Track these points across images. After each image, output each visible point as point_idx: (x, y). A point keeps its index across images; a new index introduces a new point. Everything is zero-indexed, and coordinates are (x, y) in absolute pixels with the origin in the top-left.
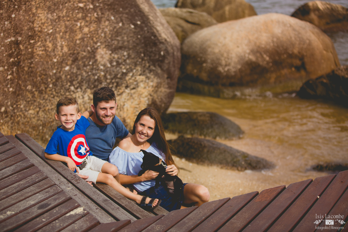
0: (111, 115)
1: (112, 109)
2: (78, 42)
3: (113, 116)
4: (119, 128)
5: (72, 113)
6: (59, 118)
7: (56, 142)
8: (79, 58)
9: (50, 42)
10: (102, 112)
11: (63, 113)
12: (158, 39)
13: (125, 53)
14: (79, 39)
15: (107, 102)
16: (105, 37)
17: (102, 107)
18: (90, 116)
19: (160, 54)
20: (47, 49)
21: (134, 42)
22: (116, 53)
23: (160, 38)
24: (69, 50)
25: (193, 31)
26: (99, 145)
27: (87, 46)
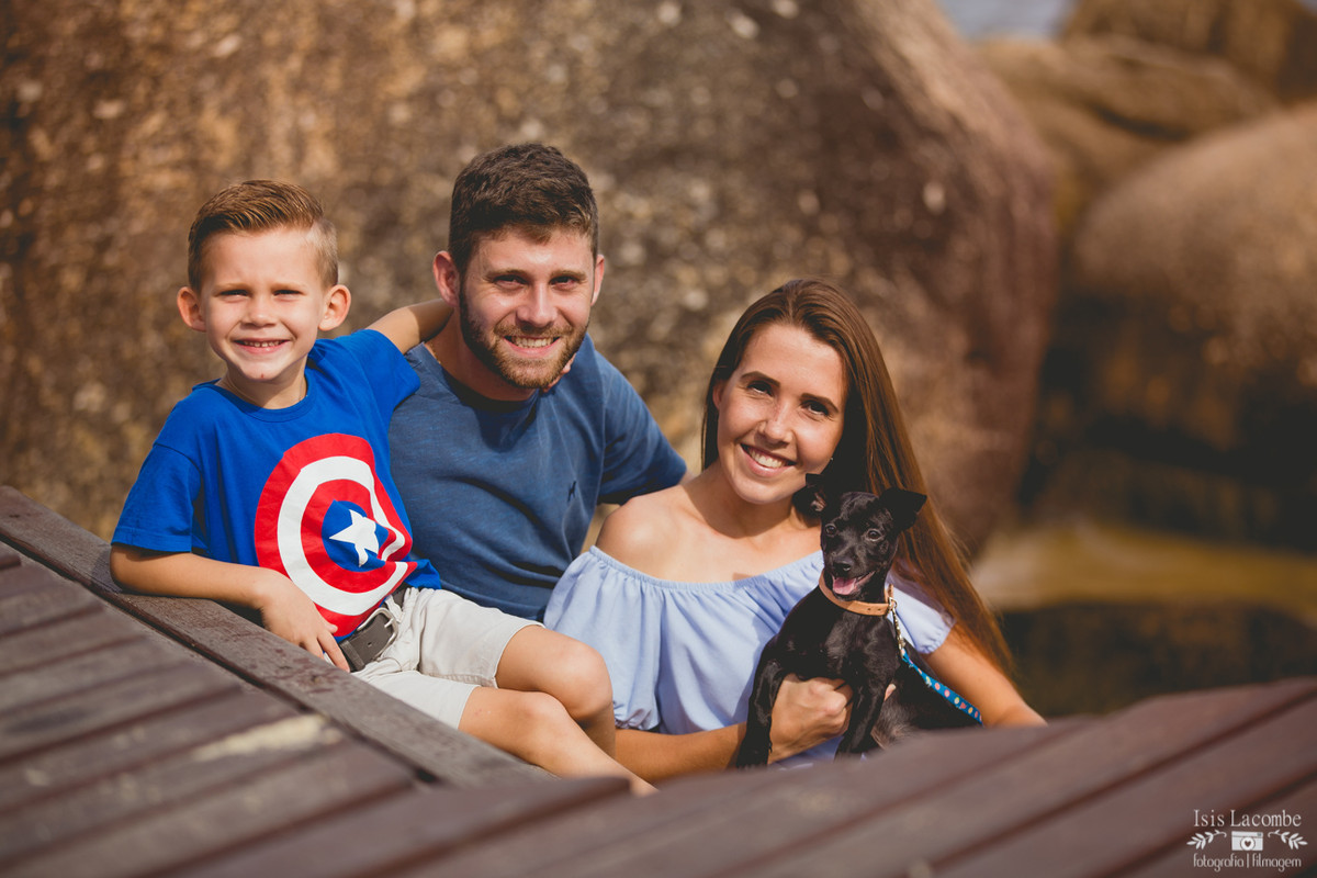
0: (560, 324)
1: (568, 285)
2: (400, 114)
3: (570, 333)
4: (617, 433)
5: (284, 280)
6: (200, 318)
7: (186, 469)
8: (410, 215)
9: (224, 111)
10: (497, 303)
11: (227, 280)
12: (907, 113)
13: (700, 191)
14: (410, 99)
15: (538, 239)
16: (572, 88)
17: (502, 265)
18: (427, 334)
19: (918, 201)
20: (207, 155)
21: (754, 121)
22: (646, 192)
23: (919, 107)
24: (346, 162)
25: (1136, 164)
26: (483, 527)
27: (456, 142)
